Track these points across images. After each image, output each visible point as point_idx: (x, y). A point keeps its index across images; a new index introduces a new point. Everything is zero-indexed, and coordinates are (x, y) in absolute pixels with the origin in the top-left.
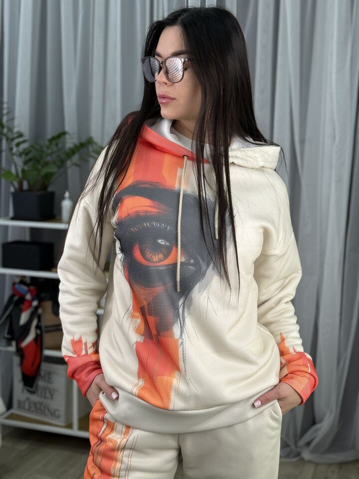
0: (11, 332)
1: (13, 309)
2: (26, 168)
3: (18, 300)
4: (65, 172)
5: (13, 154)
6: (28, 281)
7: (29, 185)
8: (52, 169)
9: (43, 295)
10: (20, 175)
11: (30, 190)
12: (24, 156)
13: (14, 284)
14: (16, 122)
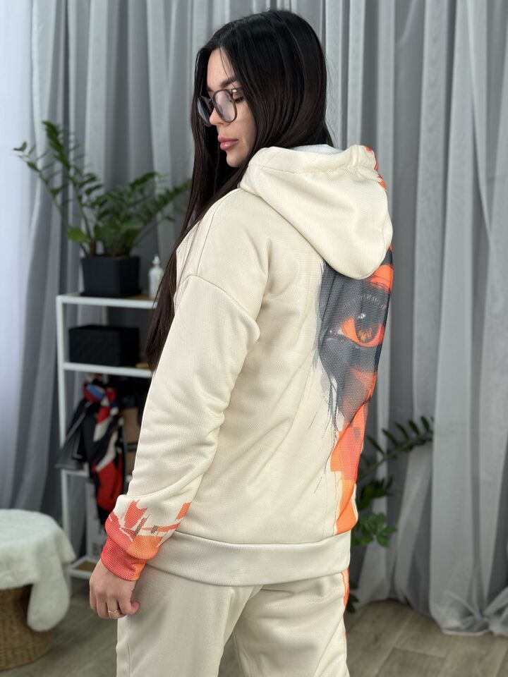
0: (82, 450)
1: (84, 419)
2: (101, 224)
3: (90, 406)
4: (155, 229)
5: (82, 205)
6: (105, 380)
7: (105, 248)
8: (136, 225)
9: (125, 400)
10: (93, 234)
11: (105, 255)
12: (97, 207)
13: (86, 385)
14: (87, 160)
